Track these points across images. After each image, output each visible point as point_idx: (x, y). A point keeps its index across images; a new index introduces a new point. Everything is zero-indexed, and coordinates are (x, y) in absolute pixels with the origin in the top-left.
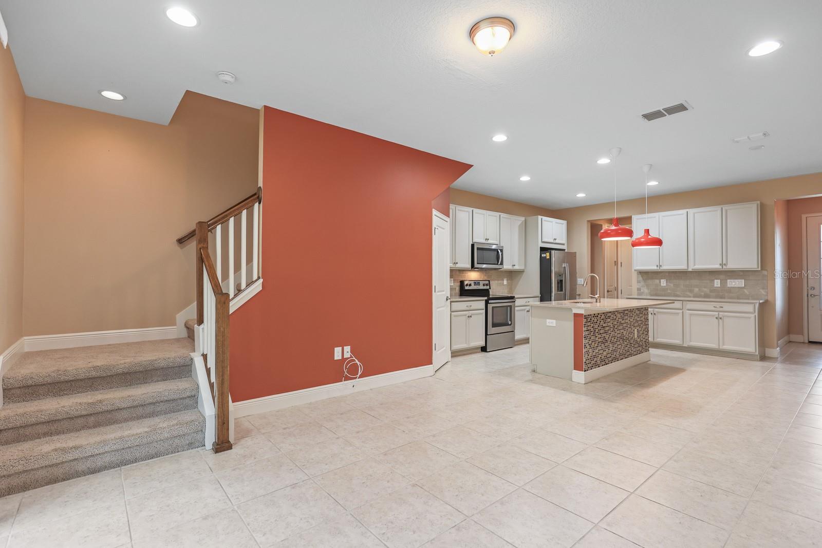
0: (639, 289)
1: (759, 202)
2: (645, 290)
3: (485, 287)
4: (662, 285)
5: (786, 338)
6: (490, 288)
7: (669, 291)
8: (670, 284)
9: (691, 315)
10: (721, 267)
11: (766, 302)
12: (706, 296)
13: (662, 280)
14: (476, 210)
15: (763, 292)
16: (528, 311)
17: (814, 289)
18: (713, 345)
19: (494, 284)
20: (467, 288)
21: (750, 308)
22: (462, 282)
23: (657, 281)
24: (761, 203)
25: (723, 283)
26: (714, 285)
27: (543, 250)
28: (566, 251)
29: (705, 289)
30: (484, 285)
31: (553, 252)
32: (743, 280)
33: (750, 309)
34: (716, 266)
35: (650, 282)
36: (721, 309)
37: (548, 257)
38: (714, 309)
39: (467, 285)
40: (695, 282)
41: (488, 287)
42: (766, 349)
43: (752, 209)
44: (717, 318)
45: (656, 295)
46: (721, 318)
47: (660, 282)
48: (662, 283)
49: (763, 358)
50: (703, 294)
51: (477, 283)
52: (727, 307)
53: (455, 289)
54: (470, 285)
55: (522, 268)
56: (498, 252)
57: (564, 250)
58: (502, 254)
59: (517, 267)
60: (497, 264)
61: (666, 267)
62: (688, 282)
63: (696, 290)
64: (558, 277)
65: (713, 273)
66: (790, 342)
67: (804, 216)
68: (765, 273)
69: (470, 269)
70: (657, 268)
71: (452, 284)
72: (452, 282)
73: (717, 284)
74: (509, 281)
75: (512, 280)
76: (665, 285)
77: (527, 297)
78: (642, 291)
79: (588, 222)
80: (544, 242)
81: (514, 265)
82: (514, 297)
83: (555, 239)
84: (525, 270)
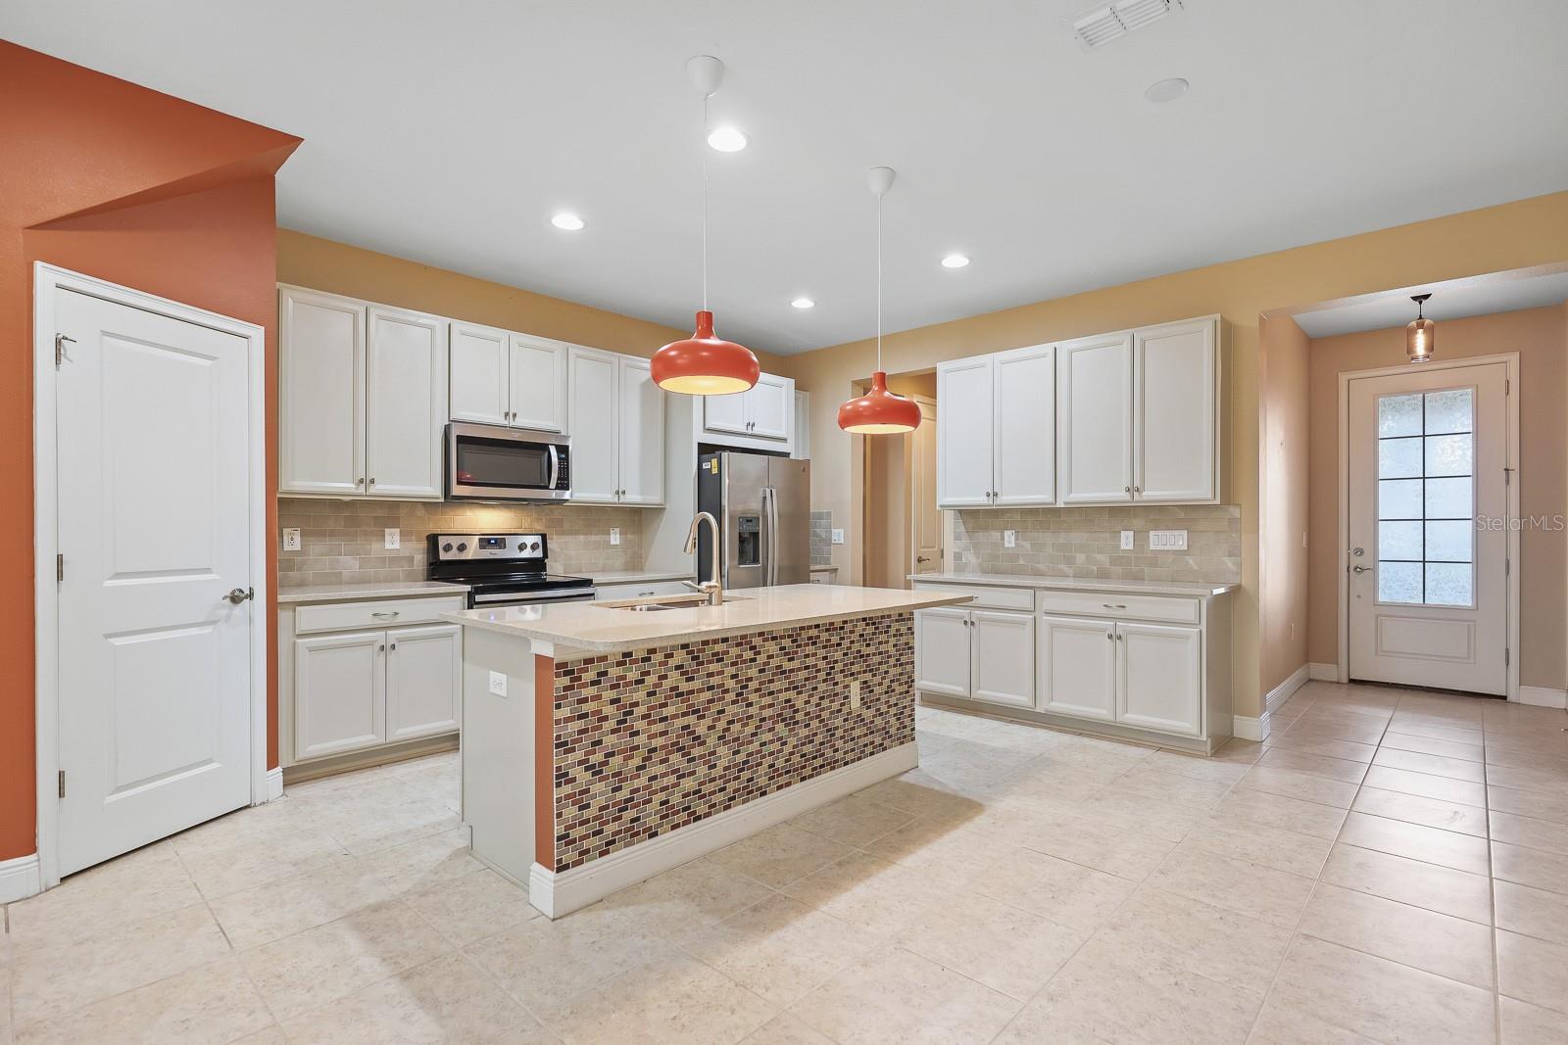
0: (958, 556)
1: (1218, 317)
2: (970, 558)
3: (526, 554)
4: (1007, 545)
5: (1298, 674)
6: (547, 556)
7: (1022, 562)
8: (1022, 543)
9: (1053, 627)
10: (1126, 496)
11: (1235, 591)
12: (1103, 575)
13: (1006, 533)
14: (458, 325)
15: (1229, 563)
17: (1362, 553)
18: (1101, 712)
20: (443, 556)
21: (1187, 610)
22: (433, 540)
23: (997, 536)
24: (1222, 317)
25: (1140, 538)
26: (1119, 546)
27: (705, 450)
28: (792, 457)
29: (1099, 557)
30: (523, 547)
31: (725, 455)
32: (1185, 533)
33: (1189, 612)
34: (1117, 495)
35: (981, 536)
36: (1120, 613)
37: (715, 471)
38: (1104, 611)
39: (448, 548)
40: (1078, 537)
41: (538, 554)
42: (1235, 716)
43: (1203, 334)
44: (1110, 637)
45: (996, 572)
46: (1120, 638)
47: (1003, 538)
48: (1006, 538)
49: (1225, 744)
50: (1095, 568)
51: (488, 541)
52: (1136, 606)
53: (411, 559)
54: (464, 547)
55: (654, 498)
56: (546, 452)
57: (787, 455)
58: (564, 460)
59: (633, 497)
60: (546, 487)
61: (1008, 498)
62: (1062, 538)
63: (1081, 558)
64: (740, 524)
65: (1116, 514)
66: (1310, 680)
67: (1343, 378)
68: (1235, 512)
69: (438, 498)
70: (988, 500)
71: (397, 545)
72: (397, 538)
73: (1126, 541)
74: (630, 537)
75: (641, 534)
76: (1013, 545)
77: (641, 580)
78: (963, 560)
79: (853, 385)
80: (711, 430)
81: (624, 492)
82: (589, 581)
83: (753, 425)
84: (667, 507)
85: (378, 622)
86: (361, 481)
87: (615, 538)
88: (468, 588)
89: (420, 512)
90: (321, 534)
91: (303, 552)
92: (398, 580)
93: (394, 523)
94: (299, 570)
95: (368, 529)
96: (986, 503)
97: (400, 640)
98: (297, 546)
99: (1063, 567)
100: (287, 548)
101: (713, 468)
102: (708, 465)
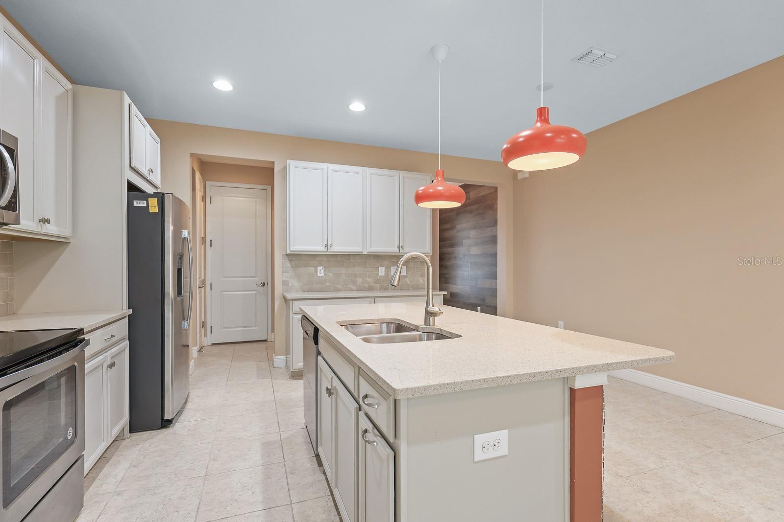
0: (285, 283)
2: (295, 283)
4: (319, 275)
7: (328, 284)
8: (328, 273)
12: (371, 289)
13: (319, 268)
16: (112, 365)
23: (312, 269)
25: (387, 270)
26: (378, 274)
29: (369, 280)
32: (405, 266)
34: (393, 249)
35: (302, 270)
37: (154, 208)
40: (358, 270)
45: (309, 290)
47: (316, 271)
48: (318, 271)
50: (367, 285)
55: (66, 232)
62: (350, 270)
63: (360, 281)
65: (376, 259)
70: (325, 249)
73: (382, 271)
76: (323, 275)
77: (108, 322)
78: (290, 285)
79: (191, 156)
80: (133, 169)
81: (48, 221)
82: (80, 331)
83: (151, 171)
84: (71, 241)
96: (323, 250)
99: (351, 286)
101: (152, 207)
102: (144, 203)
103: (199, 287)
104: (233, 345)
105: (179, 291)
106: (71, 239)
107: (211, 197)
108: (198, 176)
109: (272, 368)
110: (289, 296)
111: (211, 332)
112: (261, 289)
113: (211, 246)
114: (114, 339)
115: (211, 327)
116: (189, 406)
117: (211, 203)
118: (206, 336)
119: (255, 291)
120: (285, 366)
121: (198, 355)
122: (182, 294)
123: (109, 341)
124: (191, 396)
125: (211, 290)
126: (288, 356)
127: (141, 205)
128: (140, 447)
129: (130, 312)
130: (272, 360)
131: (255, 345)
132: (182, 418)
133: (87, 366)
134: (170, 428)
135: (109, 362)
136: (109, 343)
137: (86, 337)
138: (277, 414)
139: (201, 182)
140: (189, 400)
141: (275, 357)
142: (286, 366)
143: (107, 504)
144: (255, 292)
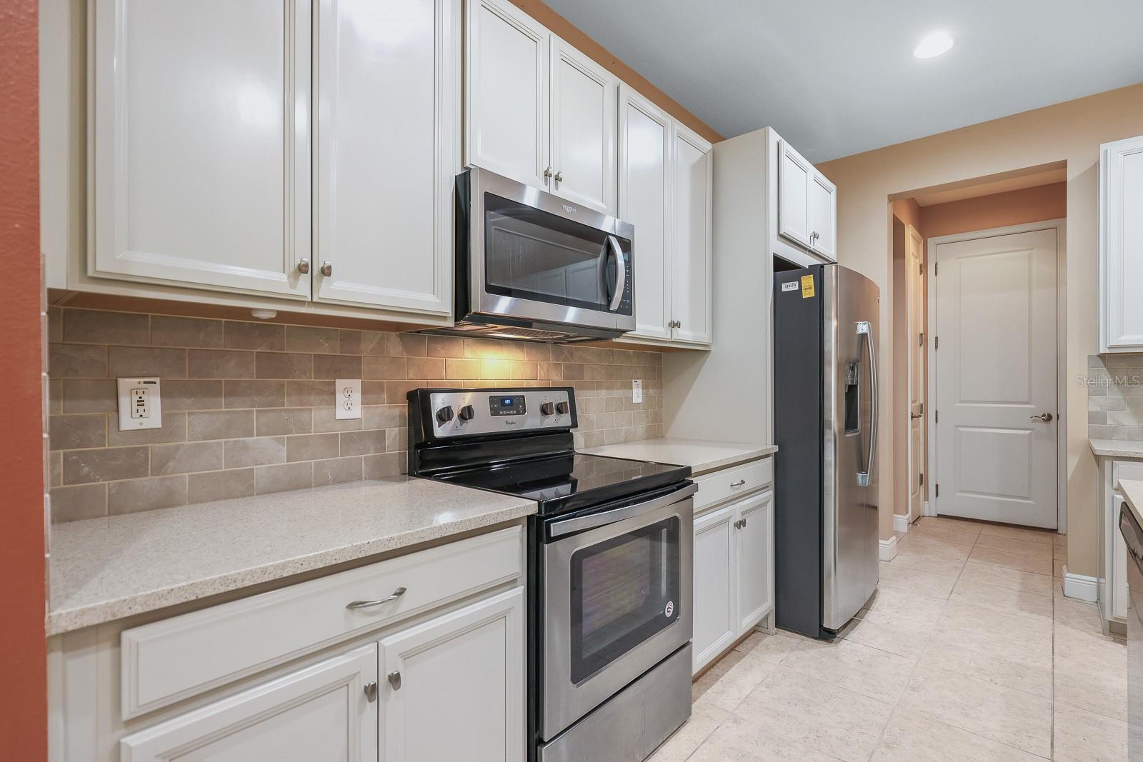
0: (1093, 418)
3: (552, 421)
6: (575, 425)
16: (741, 524)
19: (593, 404)
20: (440, 431)
22: (419, 401)
30: (545, 410)
37: (809, 293)
39: (445, 415)
41: (565, 420)
51: (505, 401)
53: (380, 436)
54: (467, 414)
55: (702, 336)
56: (609, 248)
58: (629, 264)
59: (685, 335)
60: (606, 308)
64: (846, 372)
69: (445, 318)
71: (356, 412)
72: (357, 397)
74: (651, 391)
75: (661, 387)
77: (734, 462)
78: (1110, 422)
79: (890, 201)
80: (784, 238)
81: (677, 325)
82: (687, 471)
83: (816, 236)
84: (713, 348)
85: (362, 622)
86: (302, 269)
87: (637, 394)
88: (525, 505)
89: (394, 347)
90: (207, 391)
91: (167, 430)
92: (360, 479)
93: (350, 368)
94: (159, 470)
95: (304, 380)
97: (408, 656)
98: (153, 419)
100: (128, 422)
101: (806, 289)
102: (795, 285)
103: (912, 417)
104: (979, 526)
105: (850, 422)
106: (712, 347)
107: (936, 264)
108: (910, 232)
109: (1058, 596)
110: (1101, 447)
111: (937, 495)
112: (1041, 426)
113: (936, 347)
114: (746, 488)
115: (937, 486)
116: (871, 616)
117: (936, 275)
118: (926, 499)
119: (1028, 429)
120: (1095, 600)
121: (909, 530)
122: (856, 427)
123: (737, 489)
124: (880, 599)
125: (937, 422)
126: (1102, 580)
127: (791, 289)
128: (784, 655)
129: (776, 448)
130: (1062, 577)
131: (1027, 536)
132: (855, 634)
133: (695, 522)
134: (833, 644)
135: (739, 518)
136: (737, 492)
137: (695, 480)
138: (1052, 708)
139: (917, 243)
140: (876, 605)
141: (1068, 575)
142: (1099, 601)
143: (718, 727)
144: (1028, 432)
